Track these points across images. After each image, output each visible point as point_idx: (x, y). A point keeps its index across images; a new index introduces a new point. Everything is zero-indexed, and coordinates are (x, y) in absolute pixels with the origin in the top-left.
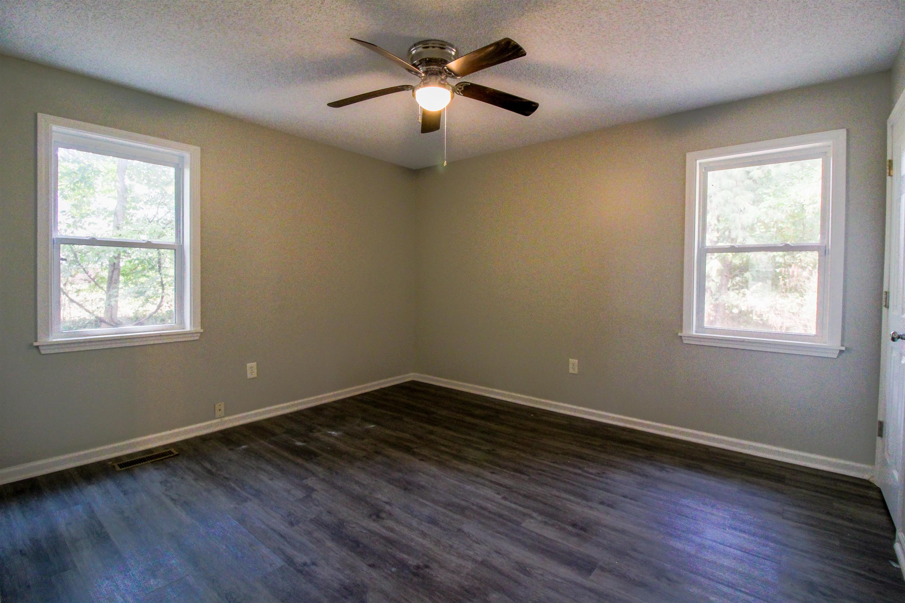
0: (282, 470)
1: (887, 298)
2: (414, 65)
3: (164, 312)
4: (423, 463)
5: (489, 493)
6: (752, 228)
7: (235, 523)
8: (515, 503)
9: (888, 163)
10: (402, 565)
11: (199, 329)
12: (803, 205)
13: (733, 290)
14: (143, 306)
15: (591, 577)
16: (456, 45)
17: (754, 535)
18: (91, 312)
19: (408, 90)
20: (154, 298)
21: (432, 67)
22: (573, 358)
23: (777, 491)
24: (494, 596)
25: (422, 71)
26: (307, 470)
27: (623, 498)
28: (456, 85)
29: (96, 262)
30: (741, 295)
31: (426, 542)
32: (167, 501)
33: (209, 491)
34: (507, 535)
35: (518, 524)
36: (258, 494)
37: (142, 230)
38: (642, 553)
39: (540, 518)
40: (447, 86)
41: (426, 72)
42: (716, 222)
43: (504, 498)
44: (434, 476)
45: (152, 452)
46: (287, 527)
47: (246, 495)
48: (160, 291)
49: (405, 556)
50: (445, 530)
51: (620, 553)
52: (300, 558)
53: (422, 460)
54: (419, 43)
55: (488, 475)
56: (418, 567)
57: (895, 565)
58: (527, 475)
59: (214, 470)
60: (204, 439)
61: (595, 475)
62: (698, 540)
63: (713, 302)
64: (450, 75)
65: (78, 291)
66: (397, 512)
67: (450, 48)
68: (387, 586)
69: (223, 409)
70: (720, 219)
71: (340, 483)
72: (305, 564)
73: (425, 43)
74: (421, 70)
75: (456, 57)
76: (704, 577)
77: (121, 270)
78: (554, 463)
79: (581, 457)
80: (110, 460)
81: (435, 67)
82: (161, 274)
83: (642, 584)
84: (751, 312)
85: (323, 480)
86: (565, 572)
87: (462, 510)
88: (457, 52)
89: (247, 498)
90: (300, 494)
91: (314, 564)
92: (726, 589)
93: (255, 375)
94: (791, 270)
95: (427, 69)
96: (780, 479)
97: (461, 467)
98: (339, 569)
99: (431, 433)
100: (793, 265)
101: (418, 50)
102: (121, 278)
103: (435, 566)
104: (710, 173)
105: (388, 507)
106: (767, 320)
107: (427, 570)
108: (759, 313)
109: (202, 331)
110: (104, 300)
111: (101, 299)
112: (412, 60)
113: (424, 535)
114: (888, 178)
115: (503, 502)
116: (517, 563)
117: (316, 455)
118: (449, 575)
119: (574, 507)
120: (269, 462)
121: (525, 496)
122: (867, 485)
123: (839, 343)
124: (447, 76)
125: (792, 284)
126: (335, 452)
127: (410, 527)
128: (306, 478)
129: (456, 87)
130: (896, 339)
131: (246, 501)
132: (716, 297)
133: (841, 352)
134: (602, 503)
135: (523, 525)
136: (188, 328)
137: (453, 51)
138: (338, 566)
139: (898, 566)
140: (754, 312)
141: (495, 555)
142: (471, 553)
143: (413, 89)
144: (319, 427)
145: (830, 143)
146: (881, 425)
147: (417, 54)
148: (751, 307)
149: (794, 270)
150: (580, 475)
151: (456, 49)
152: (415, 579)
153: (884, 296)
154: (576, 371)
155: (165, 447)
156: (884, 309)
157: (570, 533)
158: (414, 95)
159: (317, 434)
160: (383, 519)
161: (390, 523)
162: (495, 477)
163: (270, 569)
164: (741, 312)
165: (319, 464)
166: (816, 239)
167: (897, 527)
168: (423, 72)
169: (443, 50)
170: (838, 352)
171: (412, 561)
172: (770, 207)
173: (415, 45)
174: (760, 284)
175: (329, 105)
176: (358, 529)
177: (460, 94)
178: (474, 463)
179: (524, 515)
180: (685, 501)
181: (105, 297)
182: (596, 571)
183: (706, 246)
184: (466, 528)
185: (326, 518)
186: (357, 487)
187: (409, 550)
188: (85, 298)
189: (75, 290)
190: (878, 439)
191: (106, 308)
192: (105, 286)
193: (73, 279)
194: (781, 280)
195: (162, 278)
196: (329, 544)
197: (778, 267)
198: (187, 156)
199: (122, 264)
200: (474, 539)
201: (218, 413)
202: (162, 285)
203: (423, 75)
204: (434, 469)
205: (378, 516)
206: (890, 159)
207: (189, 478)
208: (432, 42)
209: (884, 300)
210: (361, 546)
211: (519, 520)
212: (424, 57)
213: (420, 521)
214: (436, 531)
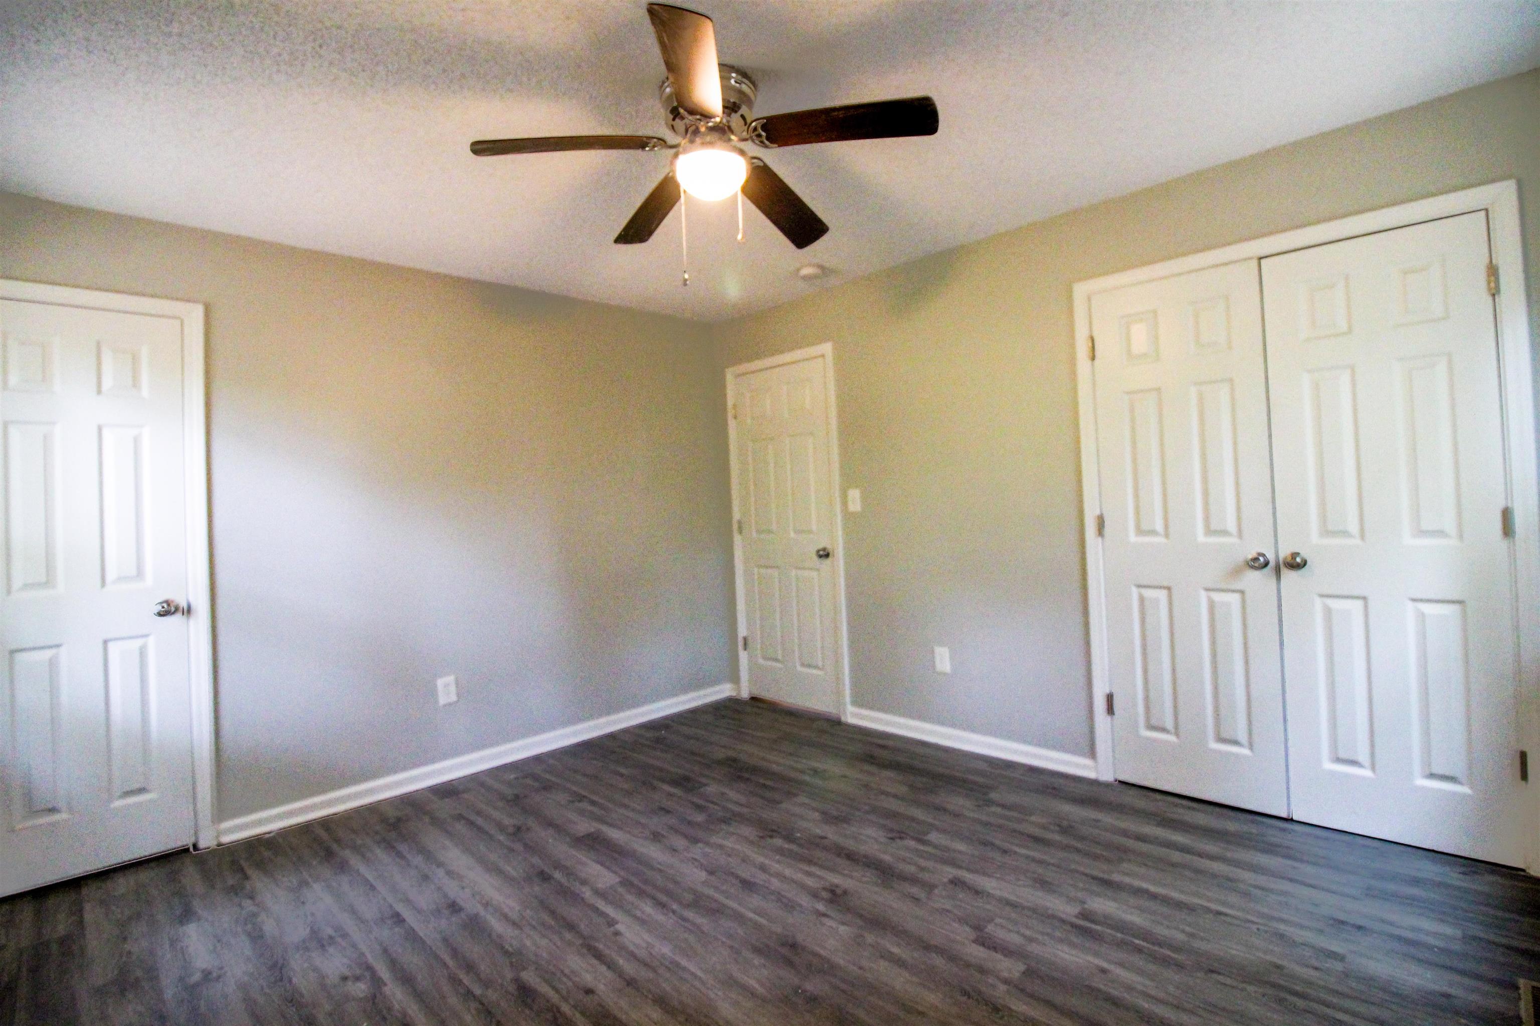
10: (789, 838)
31: (761, 860)
35: (622, 882)
43: (613, 925)
49: (786, 846)
50: (733, 875)
56: (771, 837)
66: (804, 900)
68: (802, 824)
87: (698, 902)
103: (753, 839)
105: (821, 908)
107: (761, 834)
113: (763, 868)
118: (739, 832)
127: (782, 877)
135: (614, 881)
138: (862, 838)
142: (708, 851)
152: (773, 827)
160: (824, 889)
161: (810, 882)
171: (778, 842)
176: (856, 875)
179: (602, 897)
184: (703, 875)
187: (780, 851)
200: (697, 865)
205: (833, 892)
211: (616, 888)
213: (767, 885)
214: (745, 872)
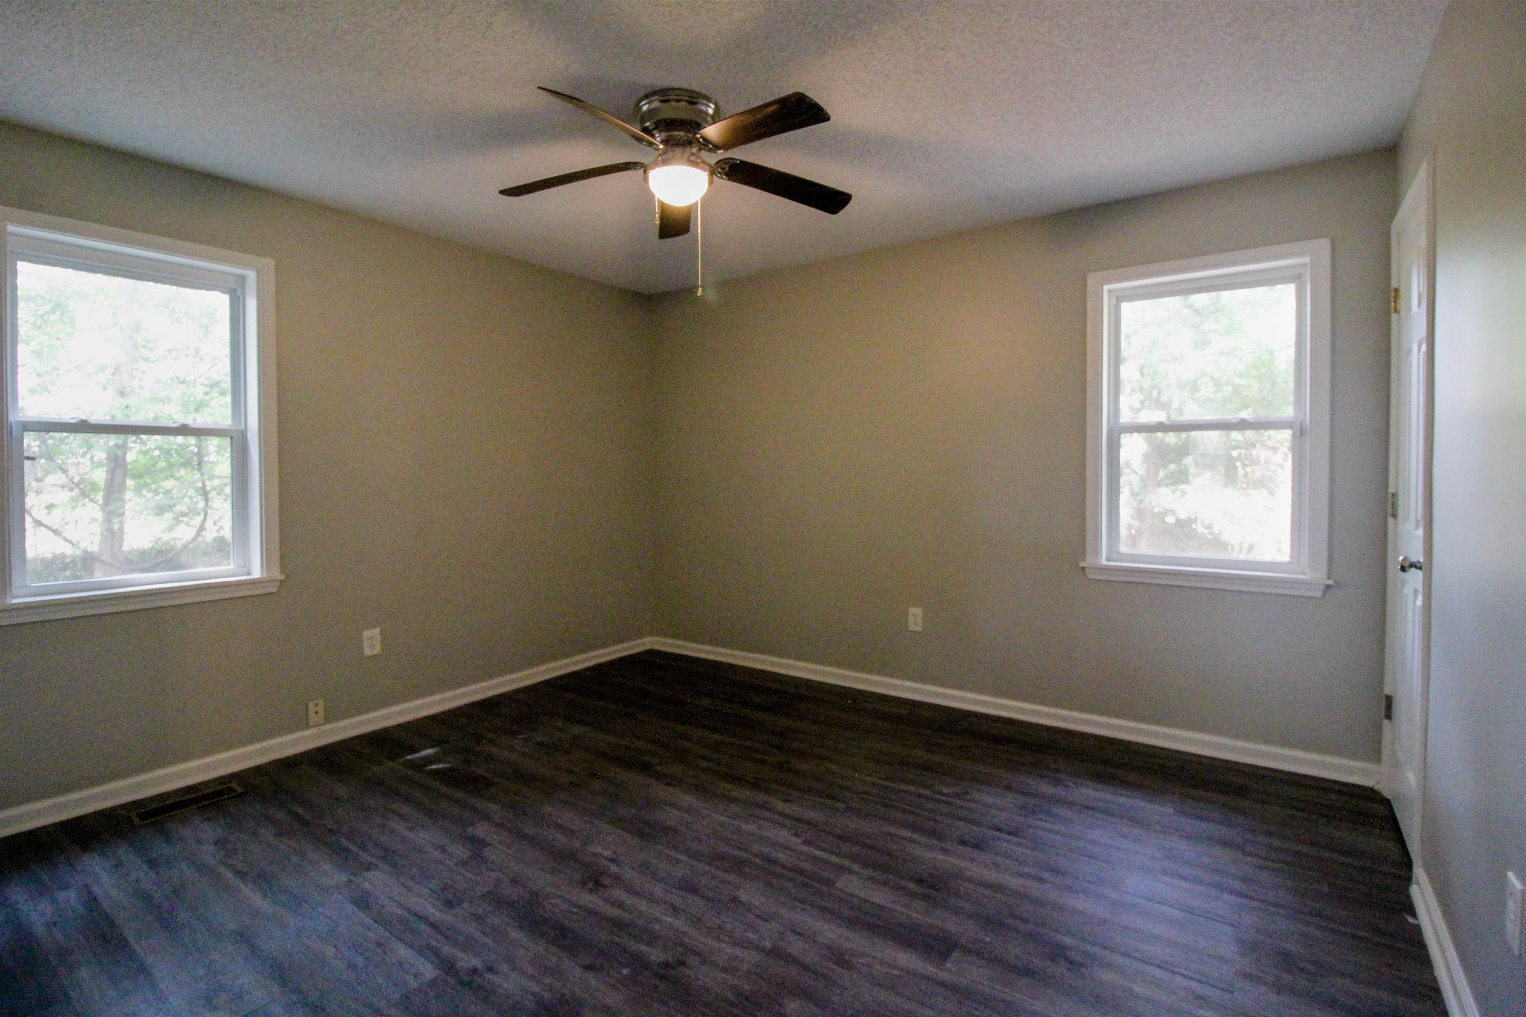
0: (430, 813)
1: (1394, 505)
2: (646, 130)
3: (208, 540)
4: (671, 789)
5: (783, 835)
6: (1194, 387)
7: (350, 908)
8: (824, 850)
9: (1393, 294)
10: (638, 962)
11: (277, 575)
12: (1272, 350)
13: (1167, 485)
14: (169, 531)
15: (948, 965)
16: (714, 99)
17: (1201, 883)
18: (75, 542)
19: (636, 170)
20: (191, 515)
21: (676, 133)
22: (915, 605)
23: (1236, 810)
24: (792, 1006)
25: (658, 139)
26: (473, 810)
27: (996, 833)
28: (717, 163)
29: (84, 455)
30: (1178, 493)
31: (679, 924)
32: (228, 875)
33: (302, 854)
34: (812, 905)
35: (829, 883)
36: (388, 855)
37: (167, 397)
38: (1027, 921)
39: (866, 872)
40: (702, 165)
41: (665, 142)
42: (1138, 377)
43: (807, 842)
44: (689, 811)
45: (198, 791)
46: (440, 911)
47: (369, 858)
48: (201, 504)
49: (644, 948)
50: (709, 900)
51: (993, 923)
52: (466, 961)
53: (668, 784)
54: (654, 93)
55: (780, 806)
56: (666, 965)
57: (1411, 920)
58: (843, 802)
59: (308, 817)
60: (289, 764)
61: (953, 797)
62: (1115, 895)
63: (1135, 504)
64: (707, 148)
65: (50, 507)
66: (629, 874)
67: (705, 102)
68: (614, 999)
69: (322, 712)
70: (1145, 371)
71: (529, 830)
72: (475, 971)
73: (664, 94)
74: (658, 137)
75: (715, 119)
76: (1123, 954)
77: (129, 467)
78: (886, 779)
79: (928, 768)
80: (122, 807)
81: (681, 133)
82: (202, 474)
83: (1028, 972)
84: (1195, 521)
85: (501, 826)
86: (906, 959)
87: (737, 865)
88: (717, 110)
89: (371, 863)
90: (461, 851)
91: (490, 970)
92: (1158, 973)
93: (377, 650)
94: (1254, 452)
95: (668, 136)
96: (1241, 792)
97: (734, 794)
98: (533, 976)
99: (683, 737)
100: (1258, 445)
101: (653, 105)
102: (130, 482)
103: (693, 960)
104: (1125, 307)
105: (614, 868)
106: (1220, 533)
107: (682, 969)
108: (1206, 522)
109: (282, 577)
110: (98, 522)
111: (94, 520)
112: (643, 120)
113: (675, 910)
114: (1394, 316)
115: (805, 848)
116: (829, 948)
117: (489, 784)
118: (720, 976)
119: (919, 852)
120: (407, 799)
121: (840, 837)
122: (1370, 795)
123: (1325, 576)
124: (700, 149)
125: (1257, 475)
126: (521, 777)
127: (652, 899)
128: (473, 824)
129: (715, 167)
130: (1407, 569)
131: (368, 869)
132: (1139, 498)
133: (1328, 587)
134: (963, 842)
135: (840, 884)
136: (257, 572)
137: (710, 107)
138: (530, 970)
139: (1416, 922)
140: (1199, 522)
141: (791, 938)
142: (753, 936)
143: (645, 168)
144: (492, 736)
145: (1307, 259)
146: (1389, 701)
147: (650, 111)
148: (1195, 513)
149: (1259, 452)
150: (928, 798)
151: (716, 104)
152: (662, 986)
153: (1390, 500)
154: (919, 628)
155: (221, 780)
156: (1391, 521)
157: (912, 894)
158: (646, 179)
159: (487, 748)
160: (605, 887)
161: (619, 894)
162: (789, 808)
163: (414, 984)
164: (1178, 521)
165: (492, 799)
166: (1288, 411)
167: (1414, 860)
168: (661, 142)
169: (694, 107)
170: (1323, 588)
171: (655, 955)
172: (1222, 352)
173: (647, 96)
174: (1208, 474)
175: (503, 192)
176: (565, 906)
177: (722, 178)
178: (756, 785)
179: (841, 867)
180: (1094, 835)
181: (100, 516)
182: (955, 955)
183: (1120, 423)
184: (743, 895)
185: (508, 891)
186: (560, 836)
187: (652, 939)
188: (64, 519)
189: (43, 505)
190: (1386, 722)
191: (102, 534)
192: (100, 497)
193: (40, 484)
194: (1240, 469)
195: (203, 483)
196: (515, 934)
197: (1236, 448)
198: (252, 275)
199: (130, 457)
200: (757, 912)
201: (313, 718)
202: (205, 493)
203: (661, 147)
204: (689, 800)
205: (597, 883)
206: (1396, 286)
207: (267, 834)
208: (676, 92)
209: (1390, 506)
210: (570, 935)
211: (831, 876)
212: (662, 116)
213: (667, 888)
214: (695, 904)
